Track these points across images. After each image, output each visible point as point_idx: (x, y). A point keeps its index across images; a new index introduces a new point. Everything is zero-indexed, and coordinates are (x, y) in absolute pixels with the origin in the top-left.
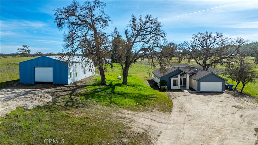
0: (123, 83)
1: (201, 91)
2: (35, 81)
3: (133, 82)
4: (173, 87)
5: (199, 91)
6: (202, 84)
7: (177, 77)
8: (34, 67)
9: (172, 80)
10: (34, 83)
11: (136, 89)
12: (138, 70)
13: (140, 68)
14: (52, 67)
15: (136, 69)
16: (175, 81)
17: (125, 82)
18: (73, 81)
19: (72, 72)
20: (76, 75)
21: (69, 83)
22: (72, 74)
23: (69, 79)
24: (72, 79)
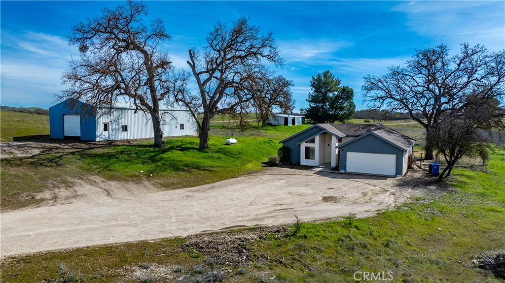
1: (347, 171)
2: (65, 135)
4: (304, 161)
5: (344, 171)
6: (350, 155)
7: (313, 141)
8: (64, 115)
9: (303, 146)
10: (62, 138)
14: (79, 115)
16: (307, 149)
18: (112, 138)
19: (110, 123)
20: (125, 128)
21: (98, 139)
22: (110, 126)
23: (98, 133)
24: (110, 134)
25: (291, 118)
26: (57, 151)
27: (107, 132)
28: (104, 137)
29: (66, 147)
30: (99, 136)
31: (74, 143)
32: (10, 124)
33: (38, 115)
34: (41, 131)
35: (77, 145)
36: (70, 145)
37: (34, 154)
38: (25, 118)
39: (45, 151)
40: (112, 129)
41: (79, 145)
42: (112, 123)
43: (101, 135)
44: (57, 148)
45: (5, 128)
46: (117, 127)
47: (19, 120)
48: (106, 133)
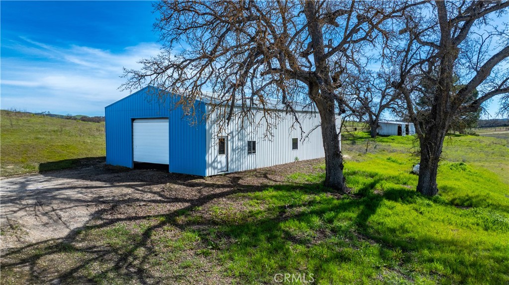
0: (420, 188)
2: (135, 160)
3: (464, 187)
8: (133, 120)
10: (130, 166)
11: (472, 220)
12: (493, 153)
13: (504, 148)
14: (168, 121)
15: (487, 149)
17: (426, 185)
18: (233, 167)
19: (229, 138)
20: (252, 147)
21: (209, 172)
22: (229, 142)
23: (209, 159)
24: (229, 159)
25: (405, 126)
26: (131, 211)
27: (224, 156)
28: (219, 166)
29: (149, 196)
30: (211, 165)
31: (165, 183)
32: (39, 136)
33: (83, 122)
34: (89, 150)
35: (171, 190)
36: (156, 188)
37: (74, 226)
38: (65, 126)
39: (104, 211)
40: (233, 150)
41: (176, 190)
42: (233, 137)
43: (214, 162)
44: (130, 202)
45: (29, 145)
46: (240, 144)
47: (56, 129)
48: (222, 158)
